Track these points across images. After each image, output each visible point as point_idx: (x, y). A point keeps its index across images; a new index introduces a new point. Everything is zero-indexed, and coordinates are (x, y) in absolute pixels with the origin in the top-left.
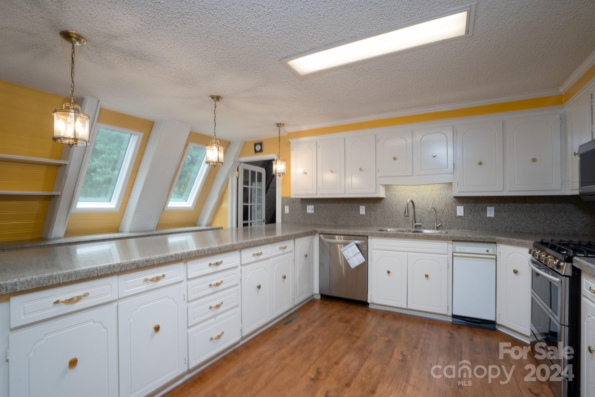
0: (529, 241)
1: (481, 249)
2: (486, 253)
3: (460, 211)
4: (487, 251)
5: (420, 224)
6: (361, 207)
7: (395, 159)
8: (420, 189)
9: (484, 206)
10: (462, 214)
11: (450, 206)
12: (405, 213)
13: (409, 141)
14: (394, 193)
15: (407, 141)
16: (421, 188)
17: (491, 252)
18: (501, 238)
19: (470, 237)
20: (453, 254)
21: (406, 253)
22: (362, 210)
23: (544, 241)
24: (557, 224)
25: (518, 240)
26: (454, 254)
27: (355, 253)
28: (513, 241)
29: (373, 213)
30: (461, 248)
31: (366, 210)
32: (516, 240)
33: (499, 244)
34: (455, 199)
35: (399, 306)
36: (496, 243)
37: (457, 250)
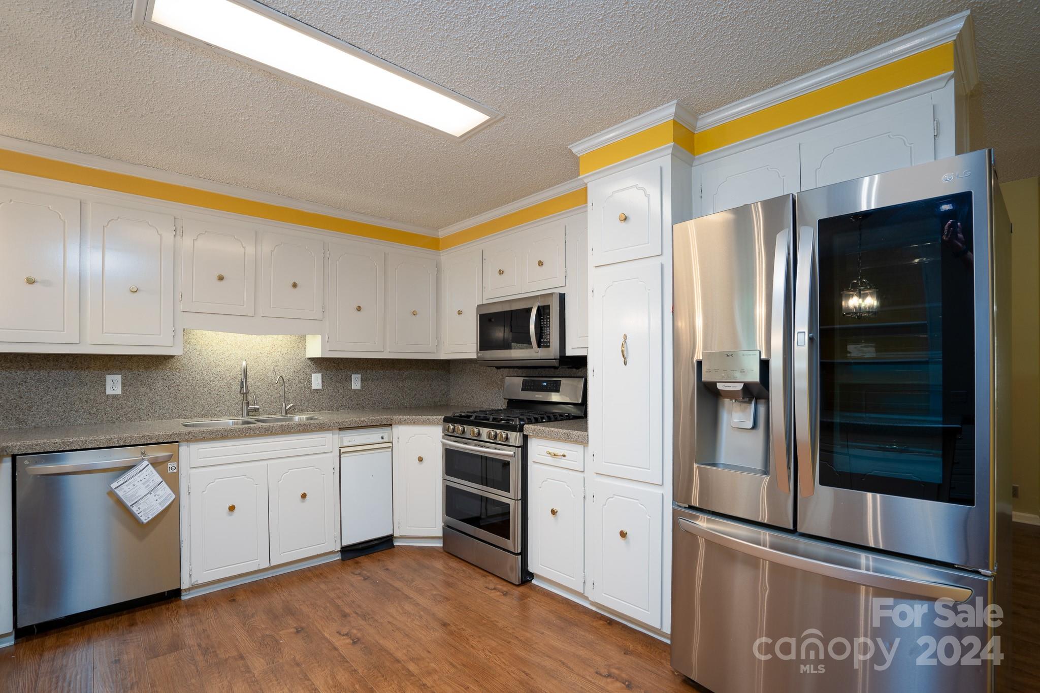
0: (437, 417)
1: (373, 436)
2: (382, 441)
3: (317, 381)
4: (382, 438)
5: (257, 406)
6: (109, 378)
7: (221, 278)
8: (253, 343)
9: (349, 373)
10: (320, 387)
11: (301, 373)
12: (242, 387)
13: (251, 250)
14: (198, 347)
15: (245, 248)
16: (253, 341)
17: (386, 439)
18: (401, 417)
19: (364, 421)
20: (340, 450)
21: (265, 463)
22: (114, 385)
23: (463, 414)
24: (421, 395)
25: (424, 417)
26: (343, 450)
27: (152, 485)
28: (418, 419)
29: (143, 389)
30: (349, 438)
31: (124, 385)
32: (420, 417)
33: (396, 426)
34: (309, 362)
35: (255, 568)
36: (391, 425)
37: (346, 444)
